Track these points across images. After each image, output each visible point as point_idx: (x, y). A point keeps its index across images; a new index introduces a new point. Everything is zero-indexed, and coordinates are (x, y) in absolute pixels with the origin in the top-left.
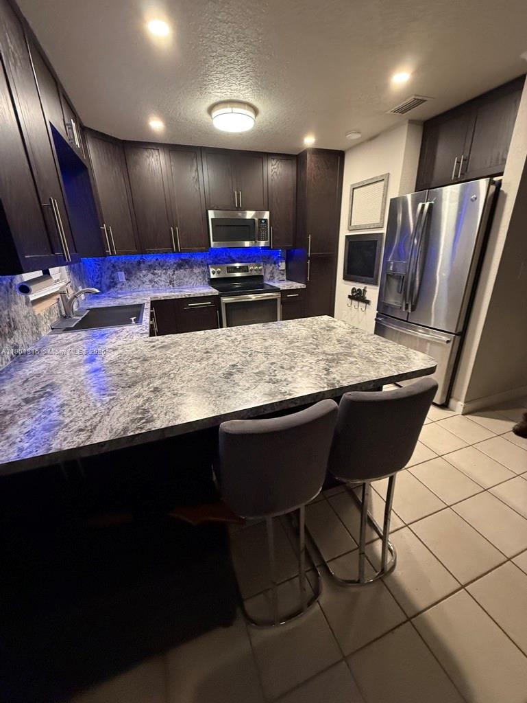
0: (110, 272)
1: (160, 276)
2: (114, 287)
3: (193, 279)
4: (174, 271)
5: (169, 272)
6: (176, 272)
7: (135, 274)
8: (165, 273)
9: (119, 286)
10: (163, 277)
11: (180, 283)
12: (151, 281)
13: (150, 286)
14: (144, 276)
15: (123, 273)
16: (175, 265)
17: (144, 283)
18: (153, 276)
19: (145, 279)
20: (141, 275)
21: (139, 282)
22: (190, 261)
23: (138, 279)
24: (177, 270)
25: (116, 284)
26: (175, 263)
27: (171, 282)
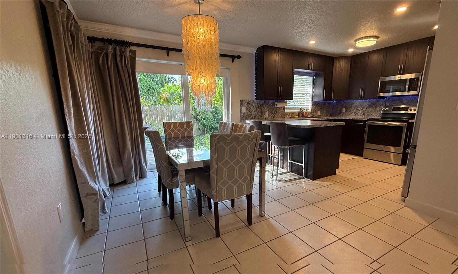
0: (340, 107)
1: (359, 111)
2: (340, 114)
3: (375, 113)
4: (366, 109)
5: (364, 109)
6: (367, 109)
7: (349, 109)
8: (362, 110)
9: (342, 114)
10: (361, 111)
11: (368, 115)
12: (355, 113)
13: (354, 115)
14: (353, 110)
15: (345, 108)
16: (368, 106)
17: (352, 113)
18: (356, 110)
19: (352, 112)
20: (351, 110)
21: (350, 113)
22: (375, 104)
23: (350, 111)
24: (368, 108)
25: (341, 113)
26: (368, 105)
27: (363, 114)
